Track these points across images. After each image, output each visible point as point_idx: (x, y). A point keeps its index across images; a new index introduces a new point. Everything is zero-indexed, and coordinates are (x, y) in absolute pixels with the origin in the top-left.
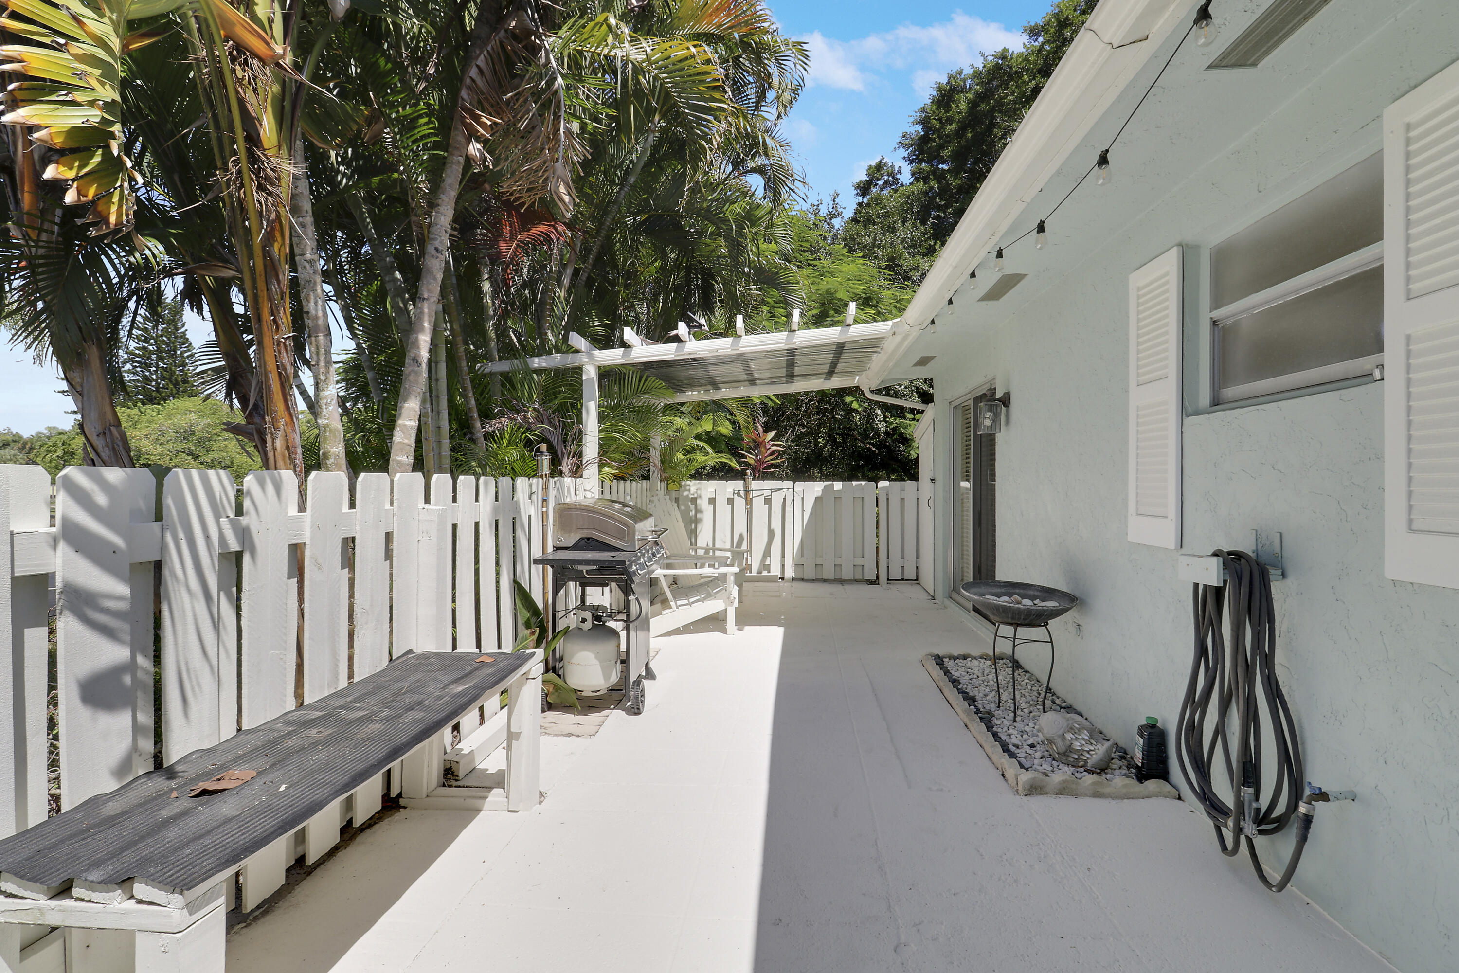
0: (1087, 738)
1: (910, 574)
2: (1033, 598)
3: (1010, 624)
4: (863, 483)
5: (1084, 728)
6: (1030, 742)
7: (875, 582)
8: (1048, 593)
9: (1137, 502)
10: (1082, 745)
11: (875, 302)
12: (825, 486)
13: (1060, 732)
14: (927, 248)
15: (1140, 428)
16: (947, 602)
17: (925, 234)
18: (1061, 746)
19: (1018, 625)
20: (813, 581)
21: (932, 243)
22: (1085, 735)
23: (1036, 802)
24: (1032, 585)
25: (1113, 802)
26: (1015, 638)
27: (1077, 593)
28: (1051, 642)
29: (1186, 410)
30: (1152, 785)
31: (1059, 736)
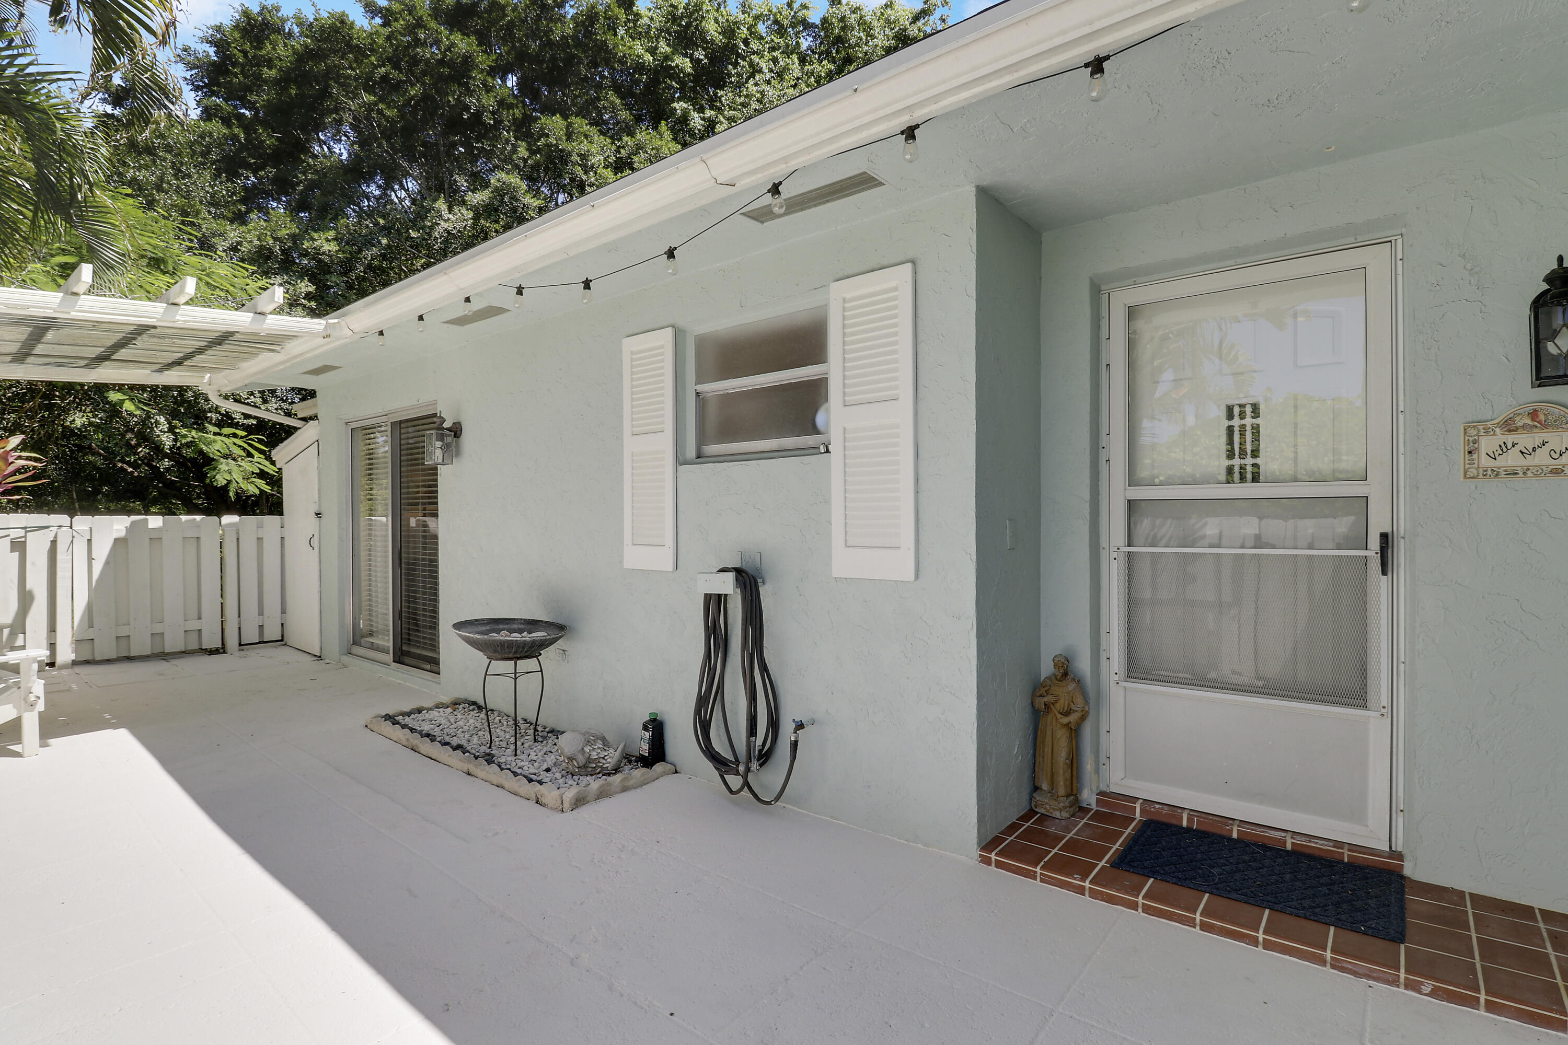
0: (601, 746)
1: (272, 633)
2: (520, 631)
3: (511, 659)
4: (198, 518)
5: (598, 738)
6: (545, 767)
7: (221, 650)
8: (533, 624)
9: (633, 533)
10: (599, 753)
11: (171, 269)
12: (133, 523)
13: (580, 748)
14: (234, 213)
15: (634, 471)
16: (347, 659)
17: (234, 194)
18: (581, 759)
19: (518, 658)
20: (108, 661)
21: (243, 209)
22: (599, 744)
23: (584, 812)
24: (514, 619)
25: (638, 790)
26: (516, 673)
27: (560, 621)
28: (541, 671)
29: (680, 461)
30: (659, 767)
31: (579, 751)
